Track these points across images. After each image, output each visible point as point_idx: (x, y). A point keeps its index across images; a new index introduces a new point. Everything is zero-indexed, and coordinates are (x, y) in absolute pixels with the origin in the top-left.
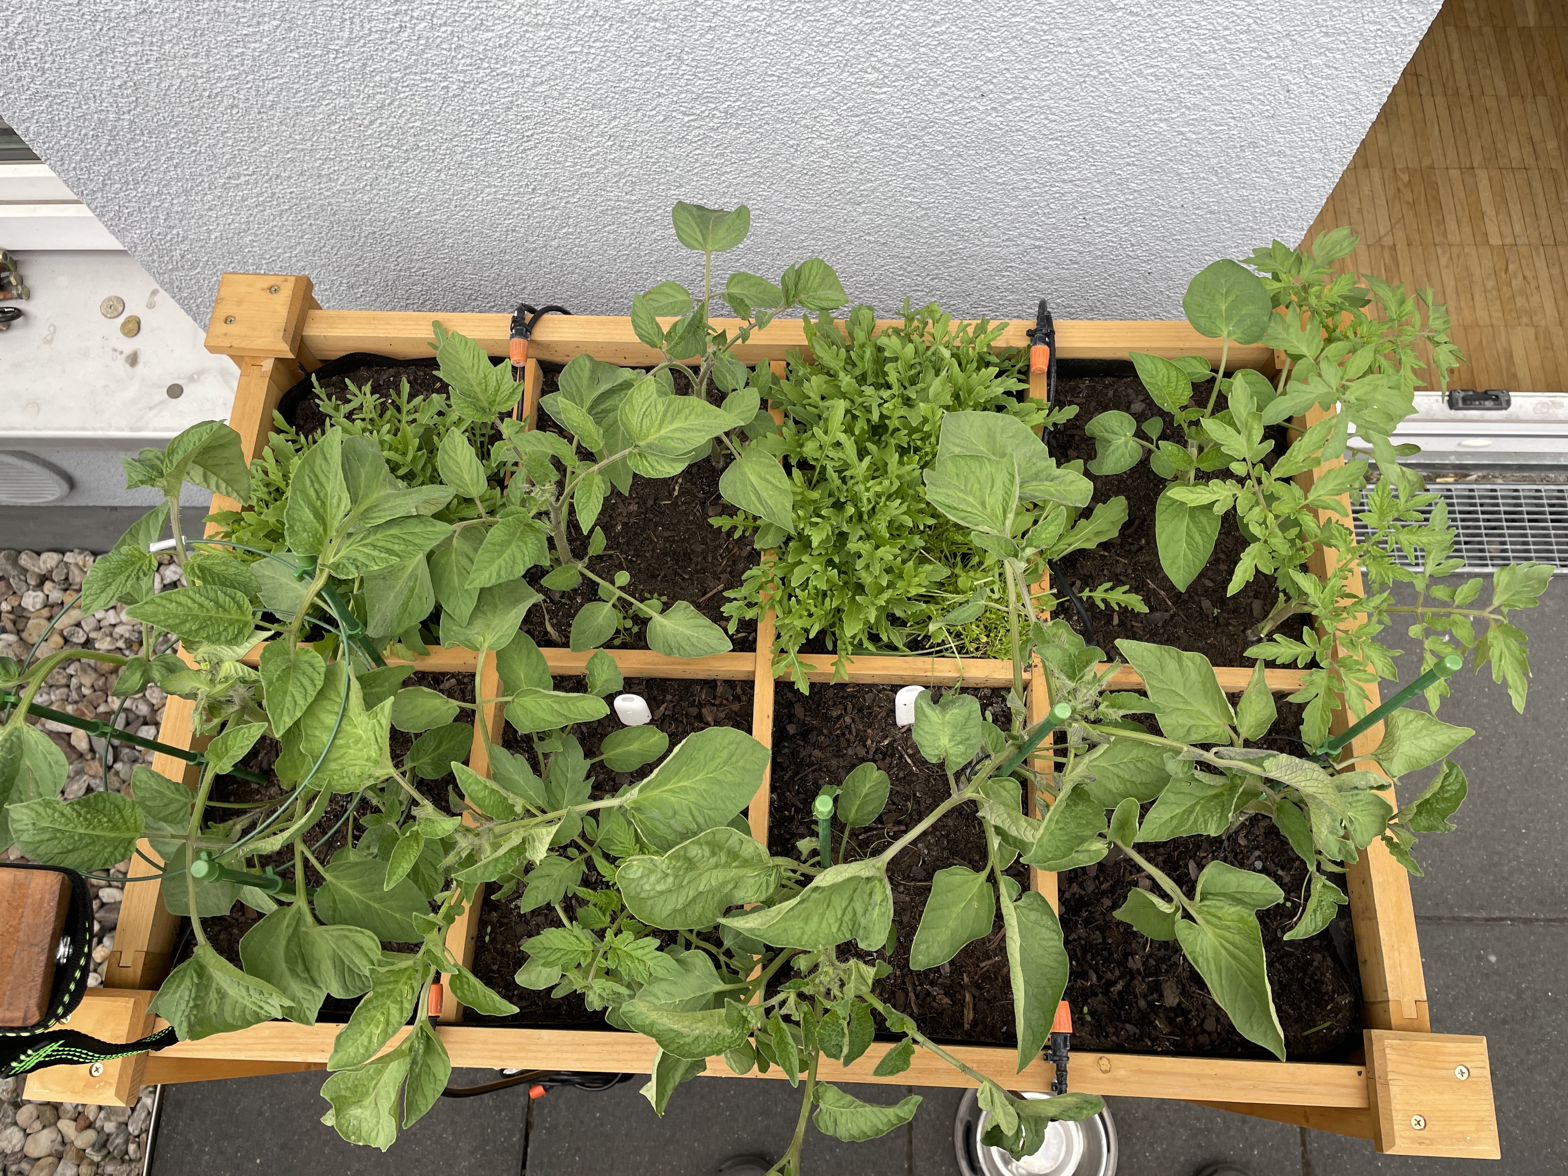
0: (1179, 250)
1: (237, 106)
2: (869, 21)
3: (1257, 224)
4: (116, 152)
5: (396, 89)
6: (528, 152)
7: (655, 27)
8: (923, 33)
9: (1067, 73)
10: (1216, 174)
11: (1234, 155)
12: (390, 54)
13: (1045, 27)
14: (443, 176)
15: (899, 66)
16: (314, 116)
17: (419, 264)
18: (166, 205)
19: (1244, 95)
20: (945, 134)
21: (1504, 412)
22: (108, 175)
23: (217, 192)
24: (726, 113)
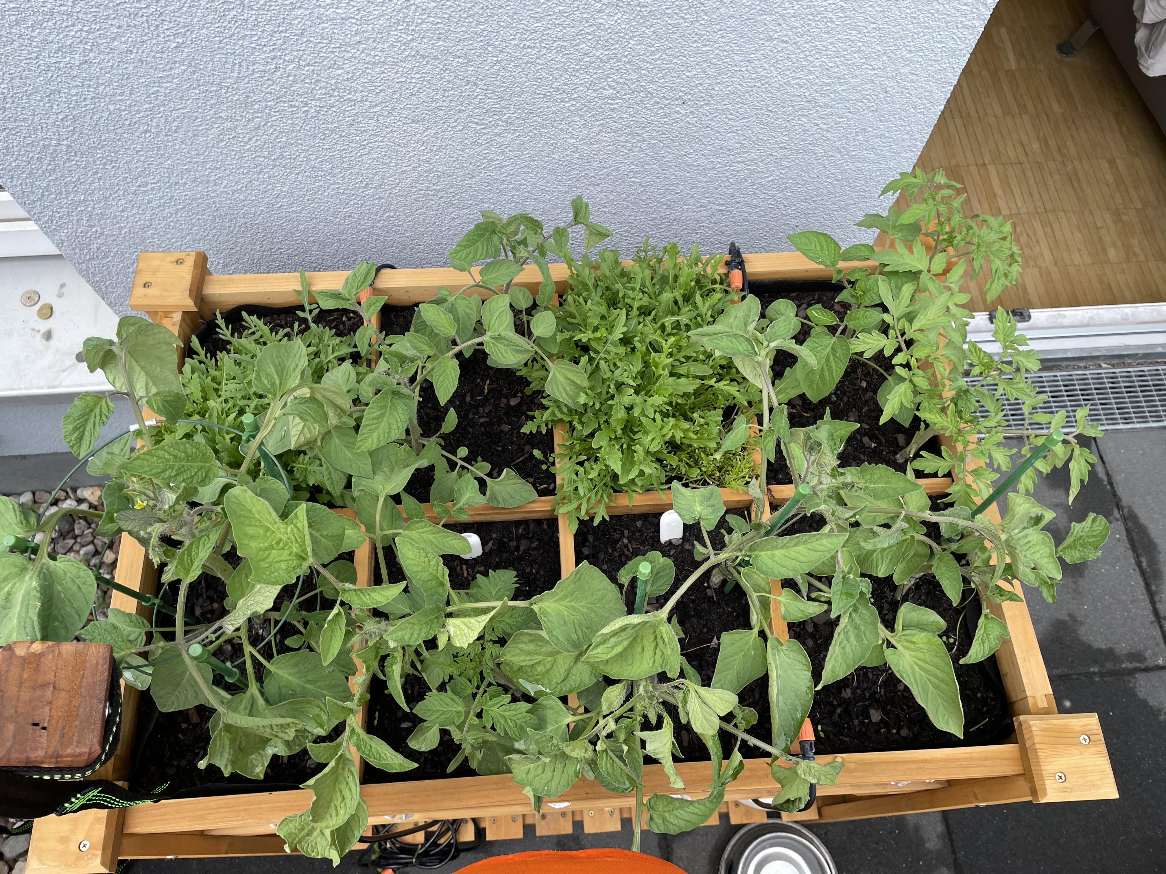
0: (816, 209)
1: (150, 131)
2: (607, 53)
3: (867, 187)
4: (54, 170)
5: (270, 114)
6: (364, 157)
7: (458, 62)
8: (644, 60)
9: (740, 85)
10: (840, 152)
11: (851, 138)
12: (266, 88)
13: (725, 53)
14: (300, 178)
15: (627, 84)
16: (208, 136)
17: (279, 246)
18: (89, 209)
19: (857, 96)
20: (658, 131)
21: (1026, 324)
22: (47, 188)
23: (129, 197)
24: (507, 122)
